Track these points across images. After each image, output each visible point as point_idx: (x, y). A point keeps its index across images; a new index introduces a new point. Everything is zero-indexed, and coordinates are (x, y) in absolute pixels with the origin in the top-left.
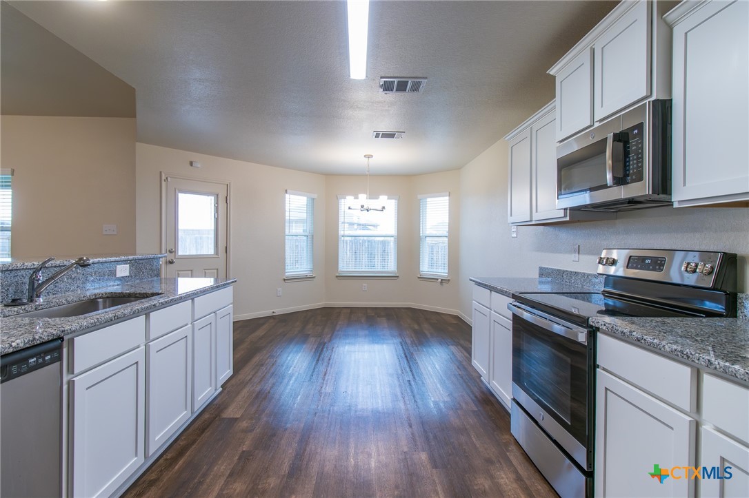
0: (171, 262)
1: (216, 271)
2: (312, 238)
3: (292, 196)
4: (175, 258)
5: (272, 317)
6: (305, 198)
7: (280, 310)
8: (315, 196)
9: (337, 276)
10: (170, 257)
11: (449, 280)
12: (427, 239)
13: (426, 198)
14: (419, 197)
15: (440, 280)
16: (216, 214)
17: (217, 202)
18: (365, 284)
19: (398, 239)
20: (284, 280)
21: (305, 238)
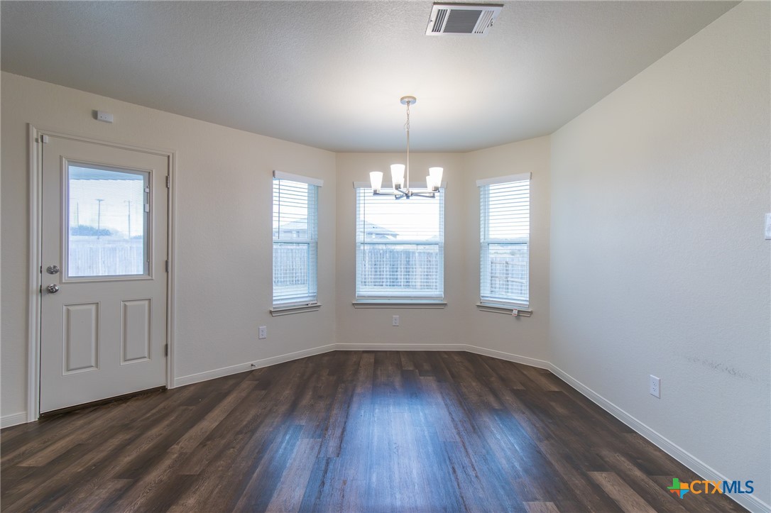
0: (52, 291)
1: (147, 302)
2: (316, 247)
3: (283, 182)
4: (61, 282)
5: (250, 374)
6: (306, 186)
7: (262, 362)
8: (320, 182)
9: (353, 304)
10: (50, 281)
11: (531, 313)
12: (491, 247)
13: (488, 184)
14: (479, 182)
15: (515, 312)
16: (147, 206)
17: (148, 184)
18: (396, 316)
19: (445, 247)
20: (271, 312)
21: (305, 247)
